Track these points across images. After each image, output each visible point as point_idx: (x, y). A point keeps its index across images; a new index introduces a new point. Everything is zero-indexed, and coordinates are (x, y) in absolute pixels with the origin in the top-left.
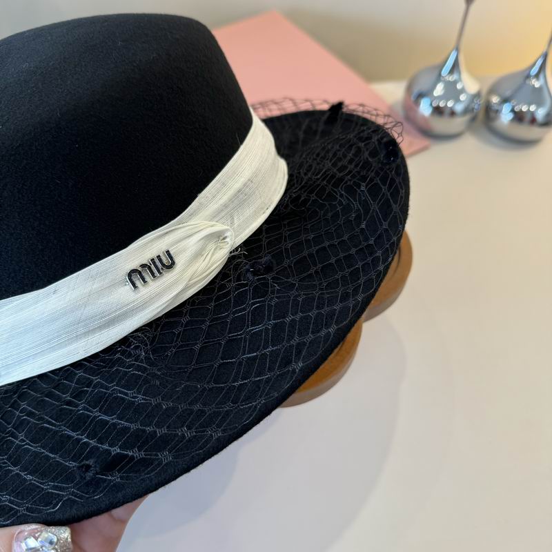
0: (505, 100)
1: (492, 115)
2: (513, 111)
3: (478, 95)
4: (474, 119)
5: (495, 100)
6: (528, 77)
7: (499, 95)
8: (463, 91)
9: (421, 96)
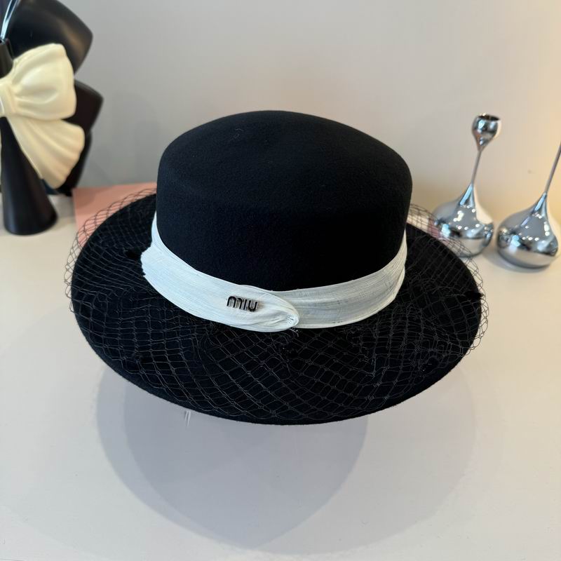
0: (514, 232)
1: (503, 243)
2: (520, 240)
3: (491, 226)
4: (486, 244)
5: (505, 231)
6: (533, 212)
7: (508, 228)
8: (478, 222)
9: (442, 222)
